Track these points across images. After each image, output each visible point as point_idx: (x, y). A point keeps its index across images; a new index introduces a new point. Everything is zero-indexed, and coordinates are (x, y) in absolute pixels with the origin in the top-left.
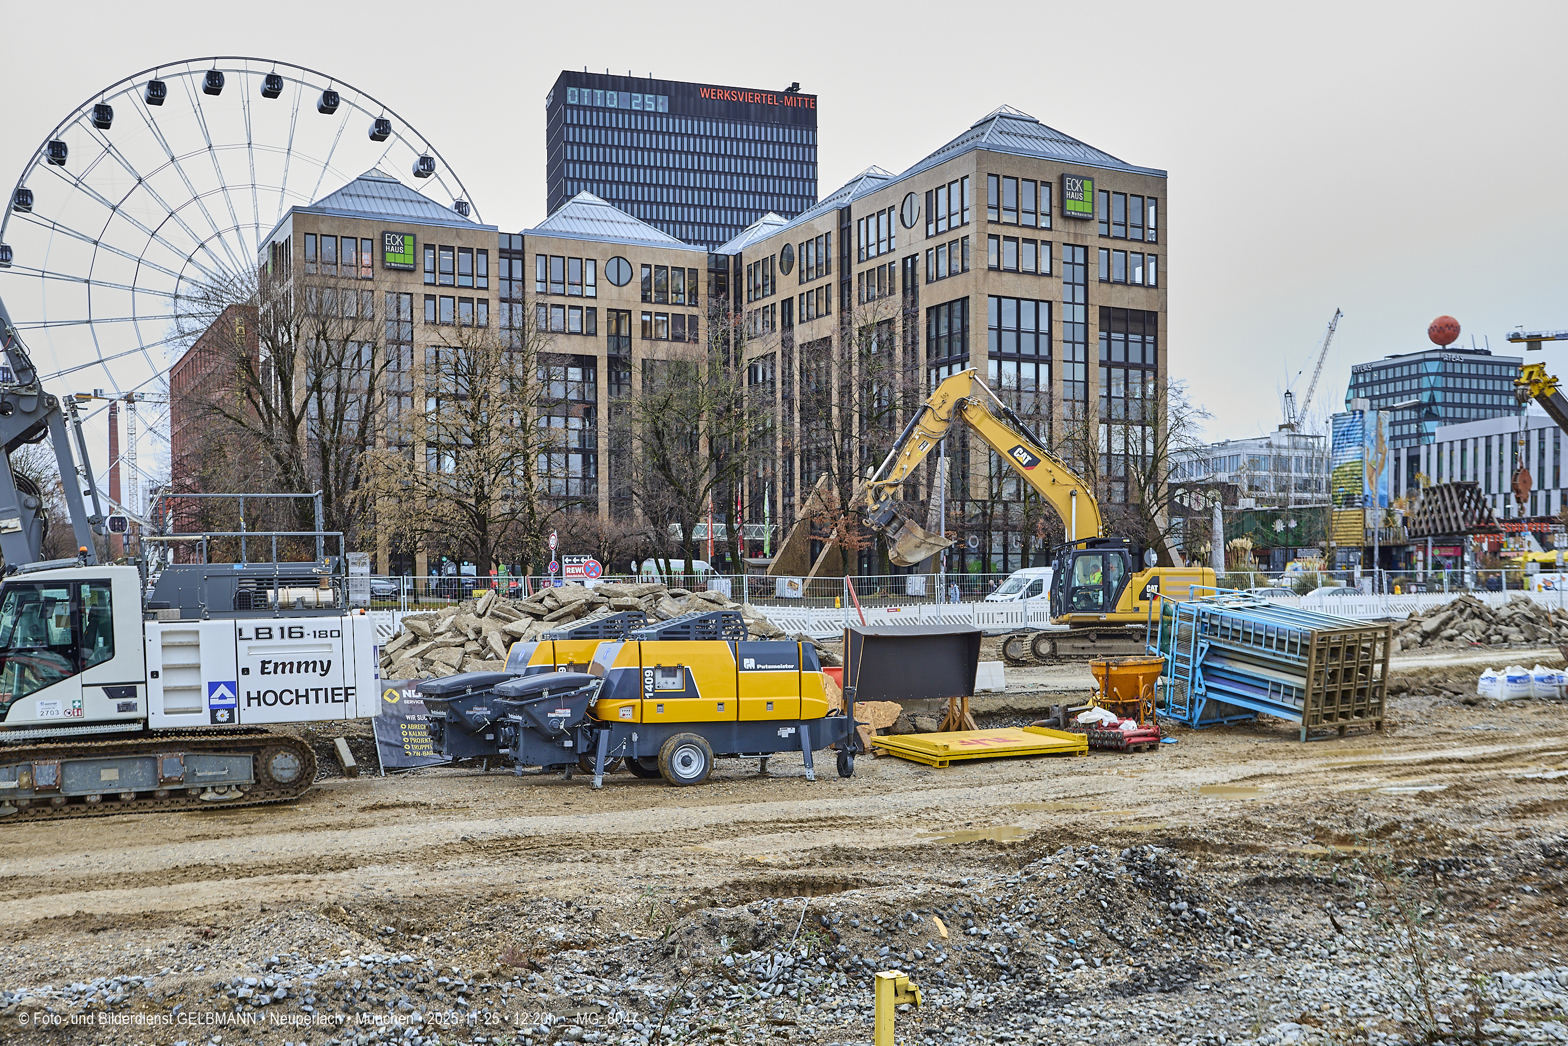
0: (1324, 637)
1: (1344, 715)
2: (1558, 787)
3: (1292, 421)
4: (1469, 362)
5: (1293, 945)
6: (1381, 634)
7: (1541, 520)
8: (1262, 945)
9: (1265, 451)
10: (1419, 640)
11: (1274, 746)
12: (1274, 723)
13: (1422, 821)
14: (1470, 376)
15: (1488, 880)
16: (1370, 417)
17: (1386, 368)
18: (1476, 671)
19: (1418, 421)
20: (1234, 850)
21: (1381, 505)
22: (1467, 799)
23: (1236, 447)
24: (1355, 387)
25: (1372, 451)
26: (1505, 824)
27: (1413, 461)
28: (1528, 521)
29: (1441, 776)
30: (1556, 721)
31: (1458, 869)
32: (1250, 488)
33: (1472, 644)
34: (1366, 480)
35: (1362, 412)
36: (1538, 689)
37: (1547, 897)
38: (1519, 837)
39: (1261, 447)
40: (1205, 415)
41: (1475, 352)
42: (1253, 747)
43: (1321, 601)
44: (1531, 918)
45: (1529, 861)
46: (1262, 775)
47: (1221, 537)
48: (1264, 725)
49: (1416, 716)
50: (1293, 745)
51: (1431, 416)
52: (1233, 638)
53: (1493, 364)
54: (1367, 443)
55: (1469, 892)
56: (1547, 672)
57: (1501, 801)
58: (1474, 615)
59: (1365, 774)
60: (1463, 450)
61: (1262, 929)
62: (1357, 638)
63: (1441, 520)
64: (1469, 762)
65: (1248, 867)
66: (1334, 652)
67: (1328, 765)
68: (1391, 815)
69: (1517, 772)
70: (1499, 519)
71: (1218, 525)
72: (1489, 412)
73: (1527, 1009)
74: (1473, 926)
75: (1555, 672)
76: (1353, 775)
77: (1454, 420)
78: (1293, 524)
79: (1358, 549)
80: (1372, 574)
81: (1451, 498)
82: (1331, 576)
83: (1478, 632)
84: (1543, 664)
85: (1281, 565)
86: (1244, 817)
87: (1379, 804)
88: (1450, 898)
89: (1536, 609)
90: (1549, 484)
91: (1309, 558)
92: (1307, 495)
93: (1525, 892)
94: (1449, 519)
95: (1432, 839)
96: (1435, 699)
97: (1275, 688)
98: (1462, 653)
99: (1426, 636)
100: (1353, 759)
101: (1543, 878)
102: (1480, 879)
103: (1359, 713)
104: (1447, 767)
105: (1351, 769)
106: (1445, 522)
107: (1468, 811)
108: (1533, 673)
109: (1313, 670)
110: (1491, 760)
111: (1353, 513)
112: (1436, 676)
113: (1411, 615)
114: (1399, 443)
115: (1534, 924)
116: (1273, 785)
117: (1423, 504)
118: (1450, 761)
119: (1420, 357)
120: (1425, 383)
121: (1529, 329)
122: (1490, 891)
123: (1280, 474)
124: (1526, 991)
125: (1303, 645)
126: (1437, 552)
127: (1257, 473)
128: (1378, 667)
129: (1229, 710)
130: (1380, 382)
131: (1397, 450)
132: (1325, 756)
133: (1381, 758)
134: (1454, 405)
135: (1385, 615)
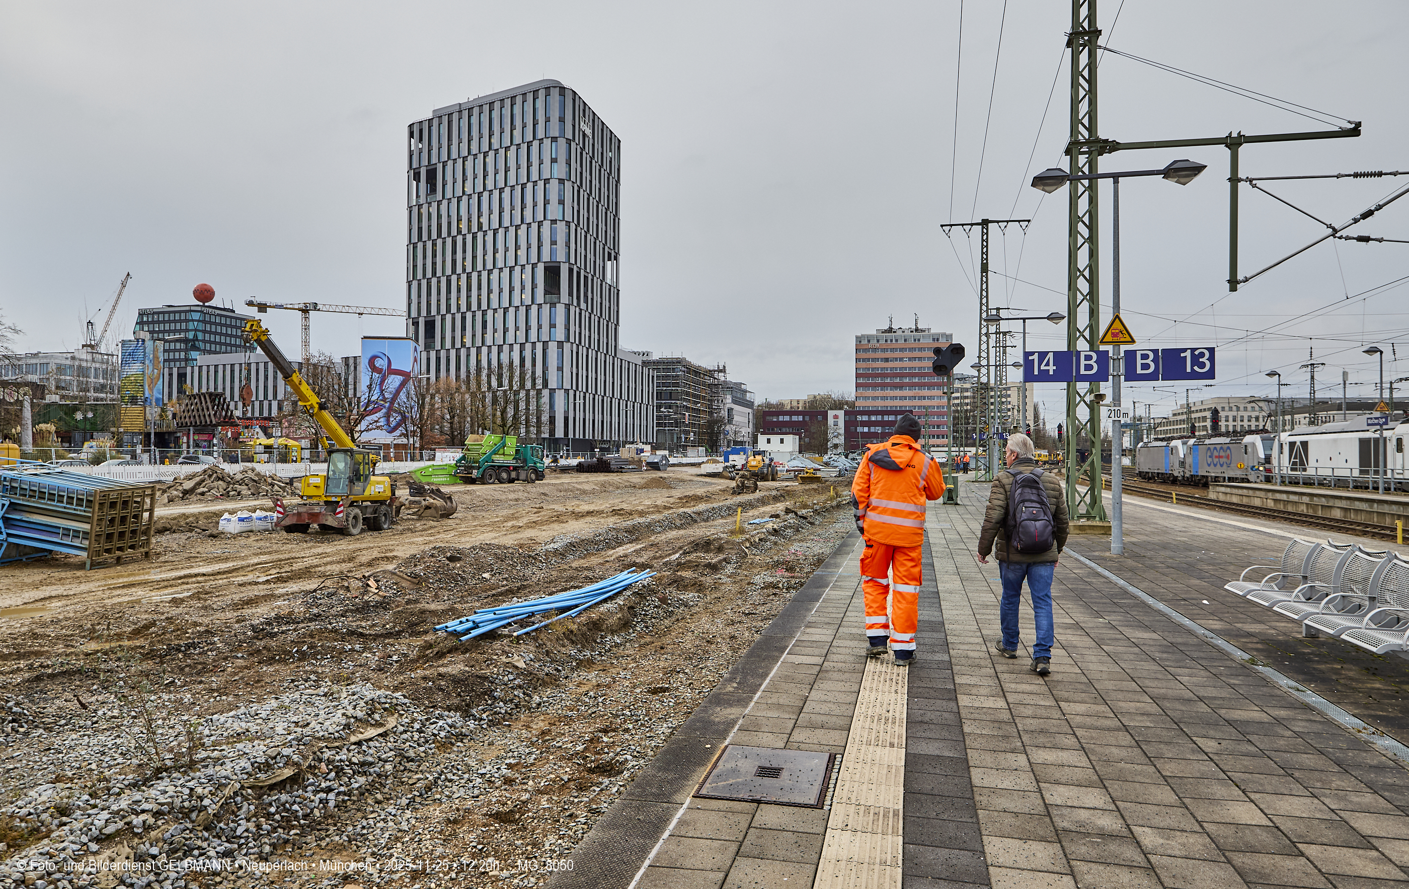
0: (105, 494)
1: (120, 549)
2: (265, 587)
3: (93, 343)
4: (221, 316)
5: (63, 722)
6: (148, 492)
7: (265, 419)
8: (37, 726)
9: (68, 362)
10: (181, 495)
11: (63, 575)
12: (66, 558)
13: (171, 618)
14: (221, 325)
15: (214, 653)
16: (149, 344)
17: (164, 313)
18: (219, 515)
19: (186, 350)
20: (20, 656)
21: (157, 404)
22: (206, 600)
23: (46, 357)
24: (140, 323)
25: (151, 368)
26: (229, 615)
27: (182, 377)
28: (257, 419)
29: (188, 586)
30: (268, 545)
31: (195, 649)
32: (57, 387)
33: (217, 497)
34: (147, 387)
35: (143, 341)
36: (257, 525)
37: (252, 659)
38: (237, 622)
39: (67, 358)
40: (16, 331)
41: (224, 309)
42: (45, 576)
43: (109, 470)
44: (241, 675)
45: (242, 637)
46: (51, 597)
47: (29, 422)
48: (57, 560)
49: (175, 547)
50: (79, 573)
51: (195, 348)
52: (31, 496)
53: (236, 318)
54: (147, 362)
55: (200, 663)
56: (264, 514)
57: (228, 599)
58: (218, 479)
59: (134, 590)
60: (216, 372)
61: (36, 714)
62: (130, 494)
63: (199, 416)
64: (209, 575)
65: (31, 668)
66: (113, 505)
67: (105, 585)
68: (150, 616)
69: (241, 579)
70: (238, 418)
71: (27, 413)
72: (234, 349)
73: (227, 737)
74: (201, 686)
75: (268, 514)
76: (125, 591)
77: (210, 352)
78: (90, 415)
79: (140, 434)
80: (149, 451)
81: (206, 402)
82: (118, 452)
83: (221, 490)
84: (261, 509)
85: (80, 444)
86: (32, 630)
87: (142, 610)
88: (187, 669)
89: (258, 474)
90: (270, 397)
91: (102, 439)
92: (103, 395)
93: (238, 658)
94: (204, 416)
95: (178, 630)
96: (189, 534)
97: (65, 532)
98: (210, 504)
99: (186, 492)
100: (125, 580)
101: (250, 647)
102: (209, 653)
103: (132, 547)
104: (194, 579)
105: (123, 587)
106: (202, 418)
107: (205, 608)
108: (254, 515)
109: (96, 518)
110: (224, 573)
111: (137, 409)
112: (191, 519)
113: (175, 479)
114: (172, 364)
115: (242, 678)
116: (59, 604)
117: (187, 405)
118: (196, 575)
119: (188, 308)
120: (191, 326)
121: (259, 299)
122: (214, 661)
123: (81, 379)
124: (228, 725)
125: (88, 501)
126: (196, 437)
127: (62, 377)
128: (146, 515)
129: (27, 550)
130: (159, 322)
131: (170, 369)
132: (104, 579)
133: (147, 577)
134: (210, 342)
135: (158, 479)
